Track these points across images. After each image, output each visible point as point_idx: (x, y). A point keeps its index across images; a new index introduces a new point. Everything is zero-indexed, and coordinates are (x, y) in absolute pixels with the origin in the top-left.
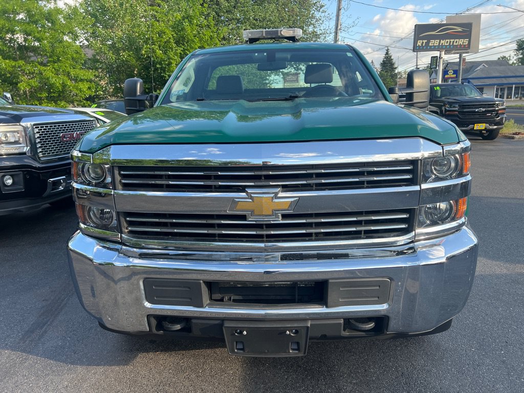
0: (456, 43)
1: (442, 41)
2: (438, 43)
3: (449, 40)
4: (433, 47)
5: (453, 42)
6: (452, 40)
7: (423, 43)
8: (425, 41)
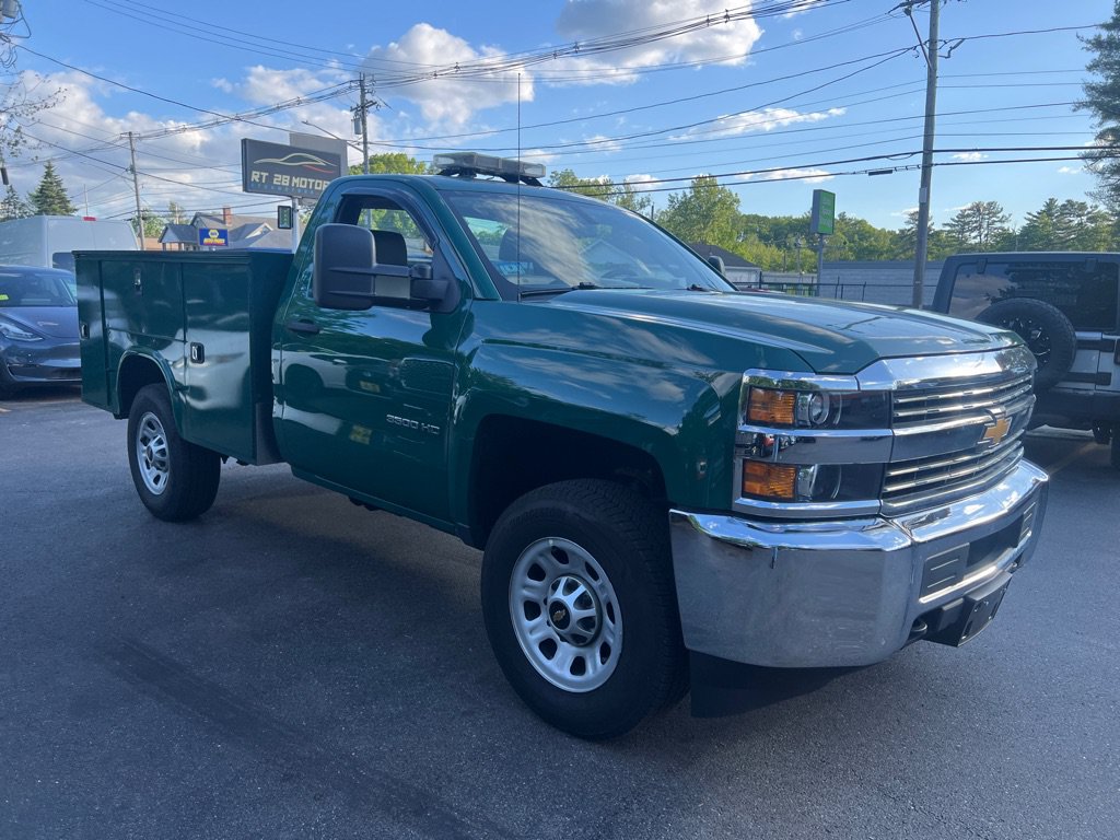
0: (318, 186)
1: (294, 179)
2: (288, 181)
3: (306, 180)
4: (280, 189)
5: (314, 183)
6: (311, 181)
7: (261, 176)
8: (265, 174)
